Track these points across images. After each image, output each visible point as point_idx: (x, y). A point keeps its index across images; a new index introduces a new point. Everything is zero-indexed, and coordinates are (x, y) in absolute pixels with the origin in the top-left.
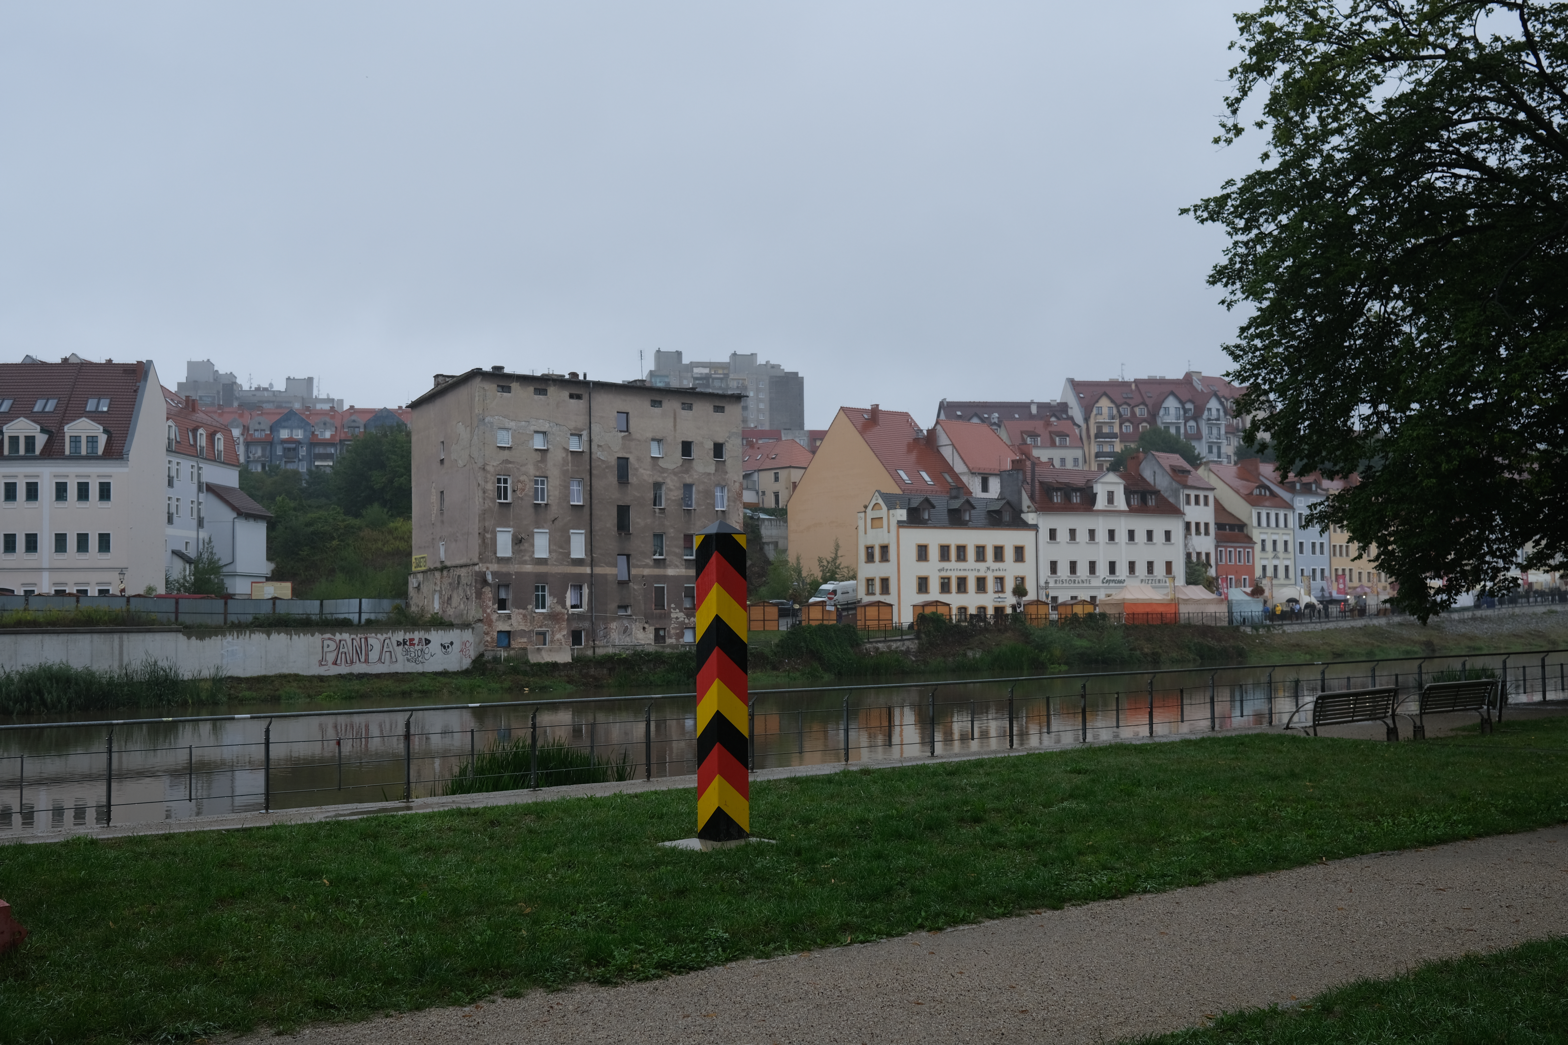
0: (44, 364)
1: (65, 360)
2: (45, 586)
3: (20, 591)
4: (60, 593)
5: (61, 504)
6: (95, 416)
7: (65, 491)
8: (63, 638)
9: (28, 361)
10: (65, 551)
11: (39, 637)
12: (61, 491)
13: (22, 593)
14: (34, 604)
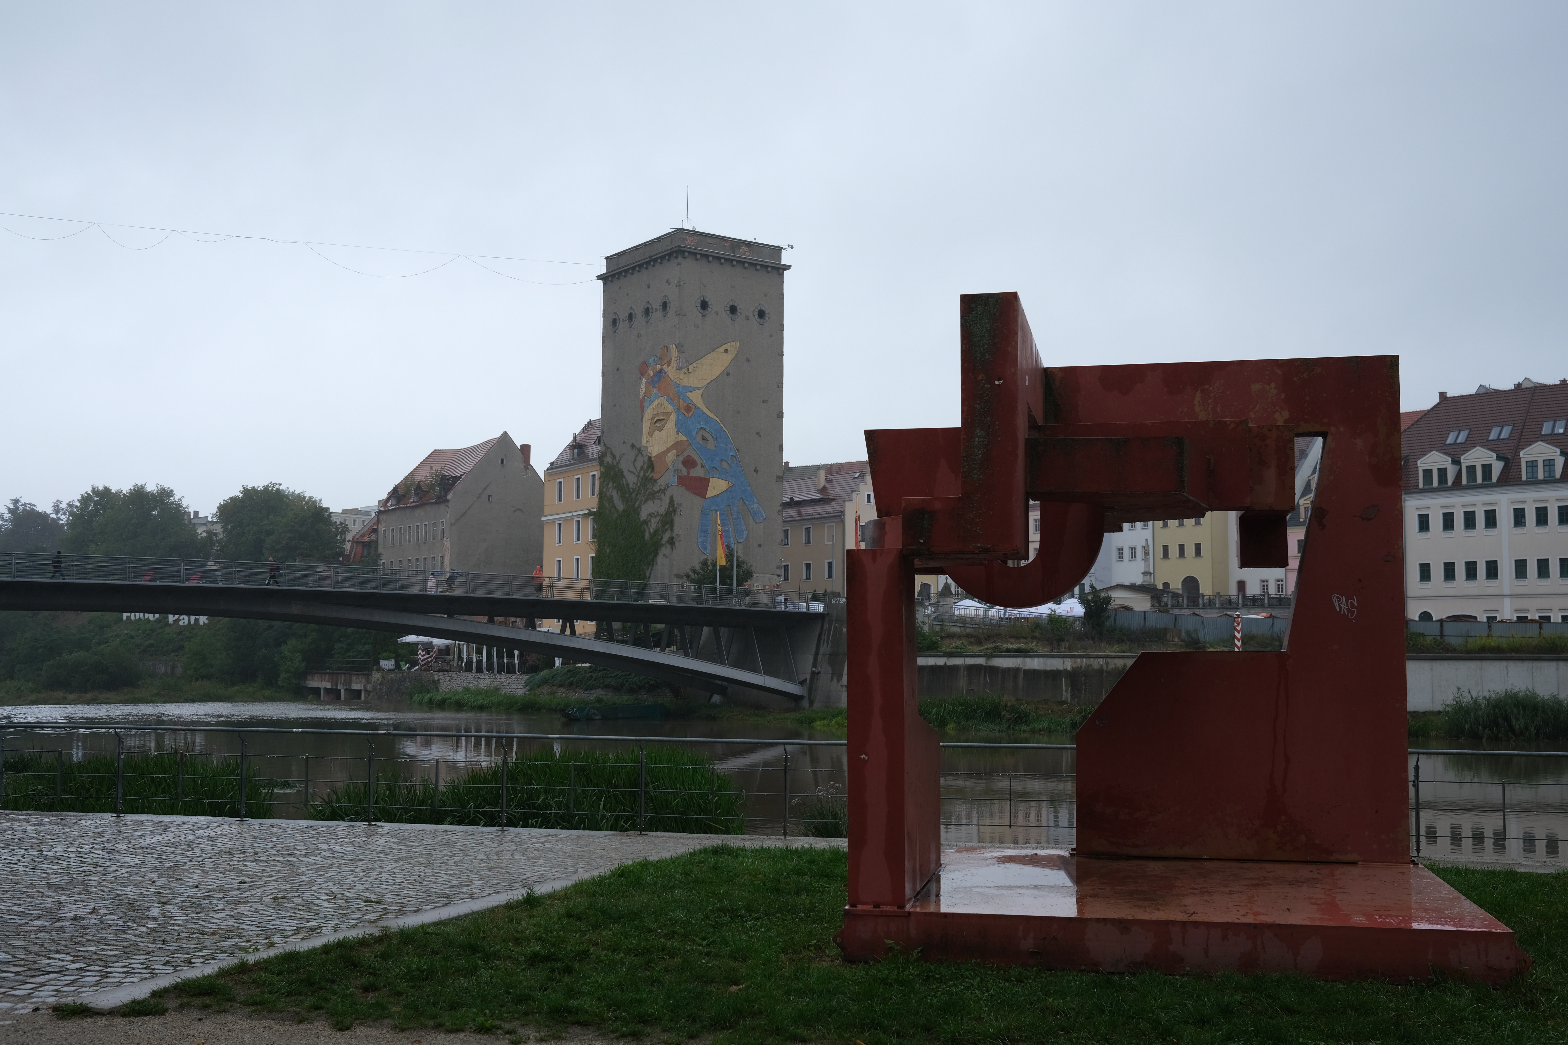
0: (1497, 392)
1: (1518, 386)
2: (1507, 612)
3: (1482, 618)
4: (1522, 620)
5: (1520, 530)
6: (1552, 439)
7: (1524, 516)
8: (1527, 665)
9: (1483, 391)
10: (1526, 577)
11: (1504, 664)
12: (1519, 517)
13: (1485, 620)
14: (1497, 630)
